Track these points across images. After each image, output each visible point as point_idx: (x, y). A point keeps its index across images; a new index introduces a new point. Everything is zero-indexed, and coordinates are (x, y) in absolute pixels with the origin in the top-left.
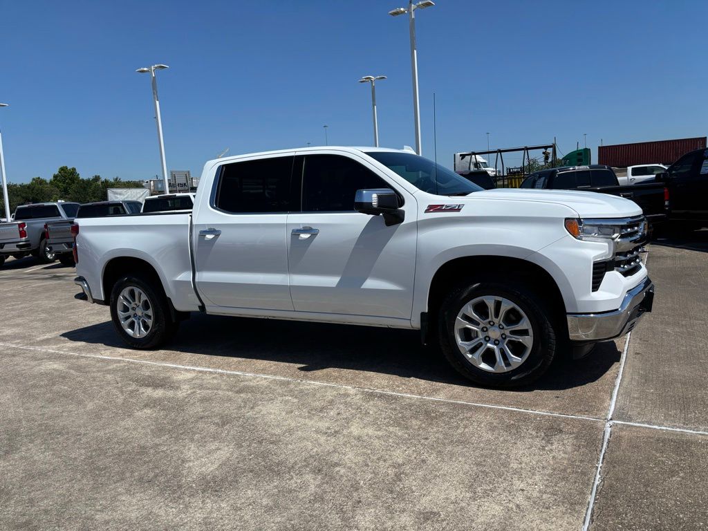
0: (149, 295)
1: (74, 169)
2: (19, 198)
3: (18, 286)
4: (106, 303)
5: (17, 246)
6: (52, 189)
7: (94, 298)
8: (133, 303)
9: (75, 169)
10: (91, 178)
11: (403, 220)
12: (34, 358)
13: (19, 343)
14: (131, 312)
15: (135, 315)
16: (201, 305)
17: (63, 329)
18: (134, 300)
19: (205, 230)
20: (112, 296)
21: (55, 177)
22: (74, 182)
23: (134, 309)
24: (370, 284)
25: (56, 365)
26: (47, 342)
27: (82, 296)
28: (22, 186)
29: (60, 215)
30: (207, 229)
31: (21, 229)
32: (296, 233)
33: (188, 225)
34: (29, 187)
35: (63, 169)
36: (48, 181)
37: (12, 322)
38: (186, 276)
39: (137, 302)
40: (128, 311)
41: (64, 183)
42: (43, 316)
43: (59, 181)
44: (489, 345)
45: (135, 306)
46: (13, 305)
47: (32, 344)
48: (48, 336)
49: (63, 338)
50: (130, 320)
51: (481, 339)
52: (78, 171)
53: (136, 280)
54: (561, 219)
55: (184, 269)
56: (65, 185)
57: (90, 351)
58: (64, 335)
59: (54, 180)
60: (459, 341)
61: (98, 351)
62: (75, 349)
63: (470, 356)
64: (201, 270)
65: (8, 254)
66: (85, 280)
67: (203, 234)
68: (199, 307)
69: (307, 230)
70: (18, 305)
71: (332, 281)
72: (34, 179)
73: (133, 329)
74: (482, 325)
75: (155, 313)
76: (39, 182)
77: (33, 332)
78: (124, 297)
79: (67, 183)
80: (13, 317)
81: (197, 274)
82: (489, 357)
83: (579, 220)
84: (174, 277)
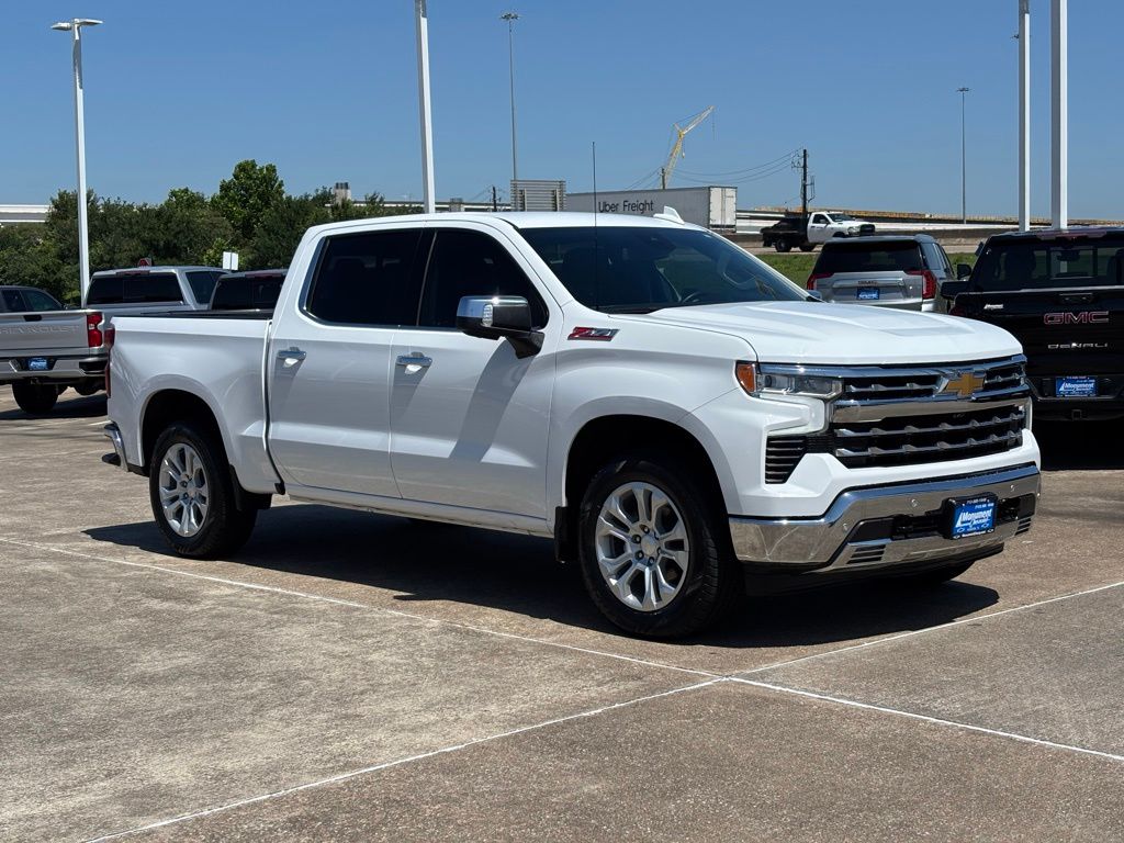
0: (205, 460)
1: (271, 169)
2: (134, 242)
3: (63, 450)
4: (144, 471)
5: (82, 365)
6: (215, 220)
7: (130, 461)
8: (183, 474)
9: (274, 171)
10: (312, 194)
11: (538, 350)
12: (24, 556)
13: (13, 536)
14: (179, 491)
15: (186, 496)
16: (279, 482)
17: (94, 524)
18: (184, 470)
19: (285, 349)
20: (154, 459)
21: (225, 188)
22: (267, 204)
23: (184, 484)
24: (496, 455)
25: (50, 567)
26: (57, 538)
27: (113, 459)
28: (146, 213)
29: (181, 298)
30: (287, 348)
31: (92, 327)
32: (403, 362)
33: (263, 339)
34: (159, 214)
35: (245, 169)
36: (208, 199)
37: (21, 508)
38: (255, 429)
39: (188, 472)
40: (175, 488)
41: (244, 204)
42: (74, 502)
43: (232, 199)
44: (639, 564)
45: (186, 480)
46: (35, 482)
47: (31, 539)
48: (64, 531)
49: (84, 535)
50: (176, 504)
51: (629, 555)
52: (281, 175)
53: (188, 431)
54: (731, 361)
55: (254, 418)
56: (246, 212)
57: (113, 553)
58: (87, 532)
59: (222, 198)
60: (601, 556)
61: (124, 554)
62: (89, 550)
63: (613, 582)
64: (276, 420)
65: (64, 383)
66: (118, 429)
67: (283, 355)
68: (276, 485)
69: (418, 358)
70: (44, 482)
71: (443, 448)
72: (173, 194)
73: (180, 521)
74: (632, 533)
75: (213, 492)
76: (186, 200)
77: (43, 524)
78: (170, 461)
79: (253, 206)
80: (27, 500)
81: (272, 425)
82: (637, 586)
83: (758, 364)
84: (240, 429)
